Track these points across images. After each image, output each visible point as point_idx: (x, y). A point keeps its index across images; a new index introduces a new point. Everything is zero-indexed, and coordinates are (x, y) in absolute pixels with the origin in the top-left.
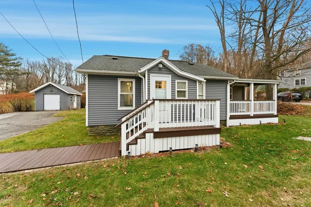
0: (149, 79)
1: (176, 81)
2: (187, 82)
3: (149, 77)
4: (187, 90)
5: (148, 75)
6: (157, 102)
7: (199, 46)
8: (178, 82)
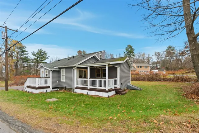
8: (46, 71)
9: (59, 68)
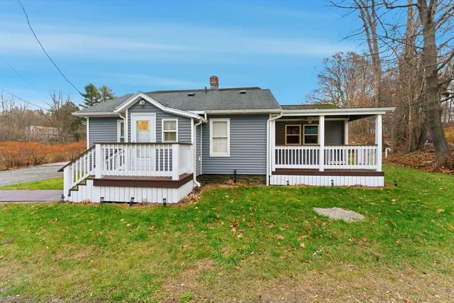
0: (129, 120)
1: (163, 120)
2: (177, 120)
3: (129, 117)
4: (177, 131)
5: (129, 114)
6: (98, 146)
7: (352, 53)
8: (165, 122)
9: (210, 116)
